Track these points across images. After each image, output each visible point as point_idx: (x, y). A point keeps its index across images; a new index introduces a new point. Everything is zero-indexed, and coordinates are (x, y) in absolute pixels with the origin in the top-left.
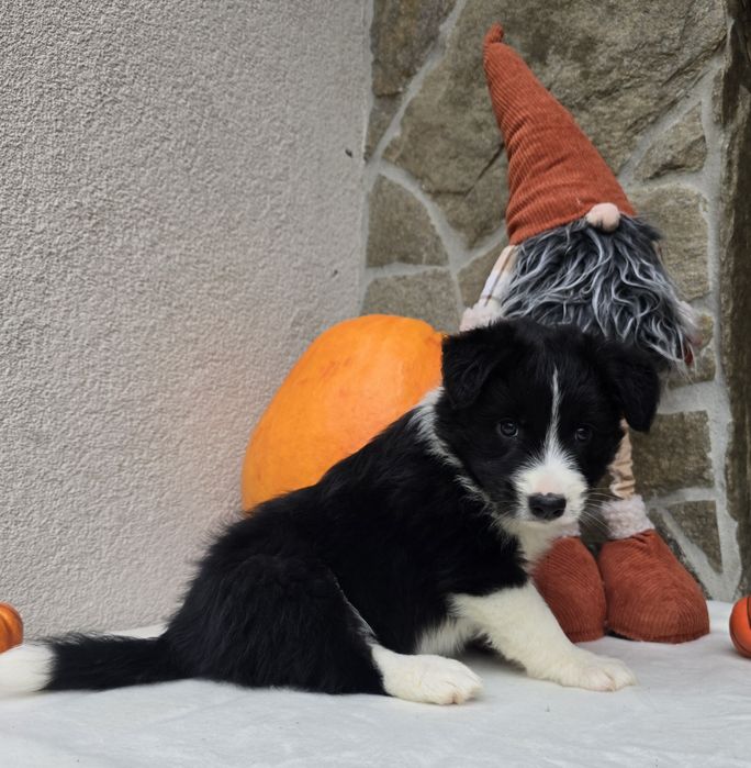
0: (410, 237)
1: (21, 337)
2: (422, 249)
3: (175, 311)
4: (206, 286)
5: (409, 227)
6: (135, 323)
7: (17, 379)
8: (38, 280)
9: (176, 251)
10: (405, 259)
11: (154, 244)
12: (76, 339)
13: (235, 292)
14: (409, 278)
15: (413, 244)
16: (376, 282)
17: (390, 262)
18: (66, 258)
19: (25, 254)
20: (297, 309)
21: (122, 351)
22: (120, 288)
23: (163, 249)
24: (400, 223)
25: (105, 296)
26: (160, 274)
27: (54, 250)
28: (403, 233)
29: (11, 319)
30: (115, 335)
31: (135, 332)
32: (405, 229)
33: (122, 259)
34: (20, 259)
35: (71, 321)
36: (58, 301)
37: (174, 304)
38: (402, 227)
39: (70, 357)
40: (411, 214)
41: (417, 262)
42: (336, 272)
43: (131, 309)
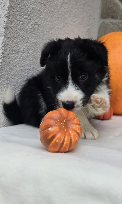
0: (114, 12)
1: (34, 27)
2: (118, 15)
3: (65, 24)
4: (71, 18)
5: (114, 9)
6: (57, 27)
7: (33, 39)
8: (39, 11)
9: (66, 7)
10: (113, 17)
11: (62, 4)
12: (45, 29)
13: (76, 21)
14: (114, 23)
15: (115, 14)
16: (104, 22)
17: (108, 18)
18: (45, 5)
19: (37, 2)
20: (87, 27)
21: (54, 34)
22: (55, 16)
23: (64, 6)
24: (112, 7)
25: (52, 17)
26: (63, 13)
27: (43, 2)
28: (112, 10)
29: (33, 21)
30: (53, 29)
31: (57, 29)
32: (113, 9)
33: (55, 7)
34: (35, 4)
35: (45, 24)
36: (42, 18)
37: (65, 22)
38: (112, 9)
39: (44, 34)
40: (115, 6)
41: (116, 18)
42: (94, 18)
43: (57, 22)
